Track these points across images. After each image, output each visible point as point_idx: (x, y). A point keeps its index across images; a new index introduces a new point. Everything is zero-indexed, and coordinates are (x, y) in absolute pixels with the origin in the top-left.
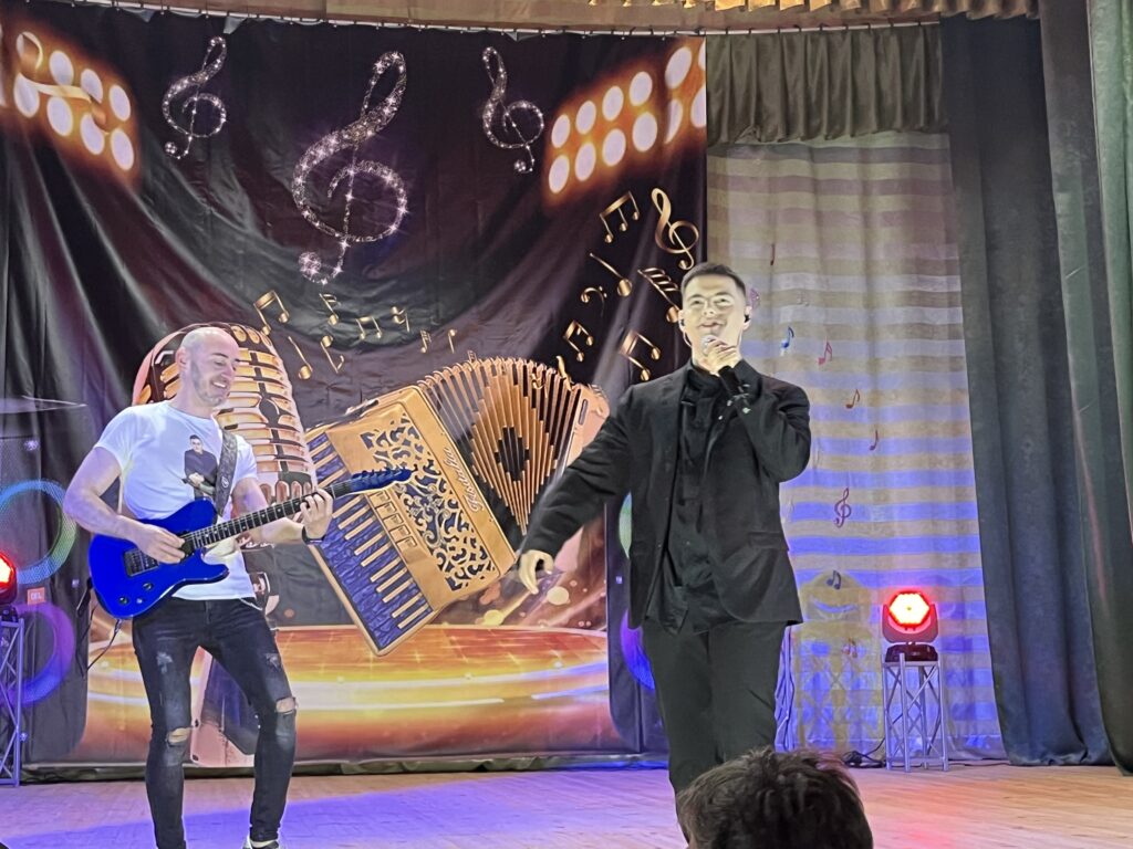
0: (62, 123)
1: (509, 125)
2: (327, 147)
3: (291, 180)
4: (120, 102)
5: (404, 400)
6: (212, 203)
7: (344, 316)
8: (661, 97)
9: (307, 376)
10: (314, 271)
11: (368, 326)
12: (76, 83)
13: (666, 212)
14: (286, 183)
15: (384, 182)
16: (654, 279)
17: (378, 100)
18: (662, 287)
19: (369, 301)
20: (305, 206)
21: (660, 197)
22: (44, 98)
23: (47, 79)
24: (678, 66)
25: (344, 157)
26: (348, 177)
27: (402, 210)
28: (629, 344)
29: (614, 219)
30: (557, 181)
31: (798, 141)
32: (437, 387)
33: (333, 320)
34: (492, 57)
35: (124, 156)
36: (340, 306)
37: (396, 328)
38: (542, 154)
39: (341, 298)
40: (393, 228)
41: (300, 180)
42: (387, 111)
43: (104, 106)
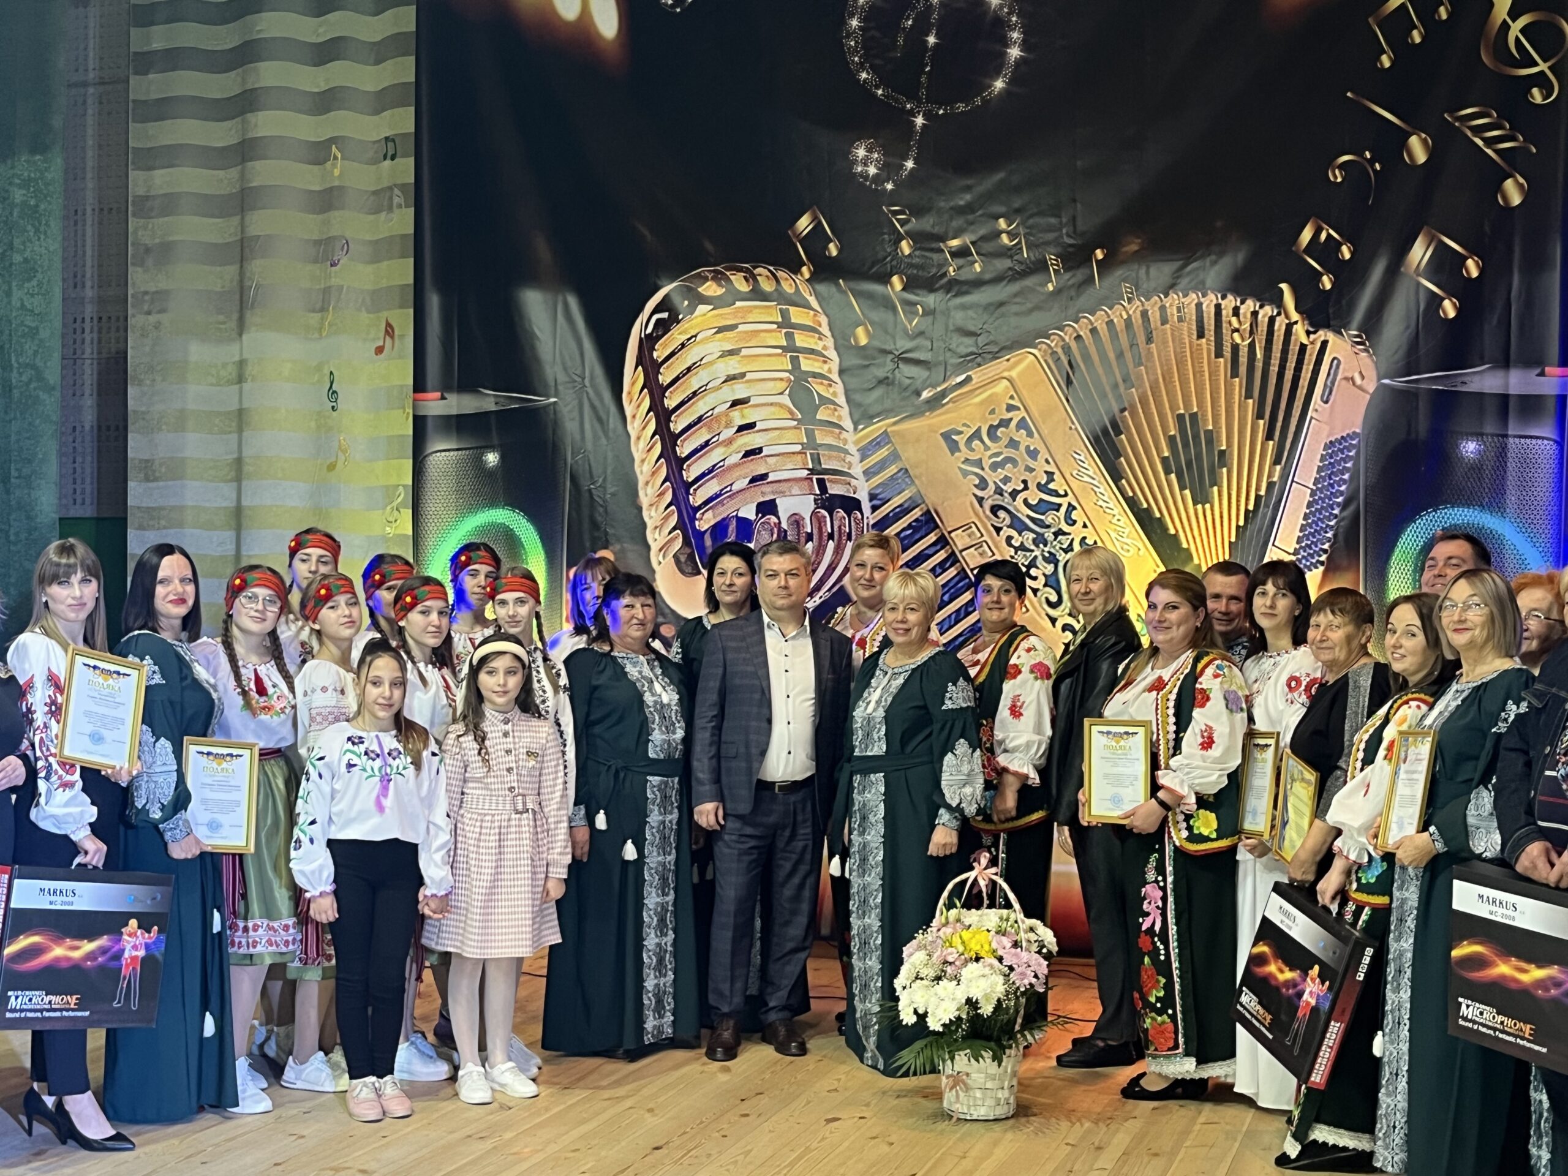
3: (840, 24)
5: (1014, 374)
7: (920, 239)
10: (872, 170)
11: (961, 253)
14: (836, 31)
15: (987, 9)
16: (1472, 128)
18: (1489, 142)
19: (961, 211)
20: (861, 64)
26: (929, 7)
28: (1419, 253)
29: (1397, 23)
32: (1067, 349)
33: (905, 247)
36: (915, 223)
37: (1005, 253)
39: (917, 211)
40: (999, 84)
41: (854, 23)
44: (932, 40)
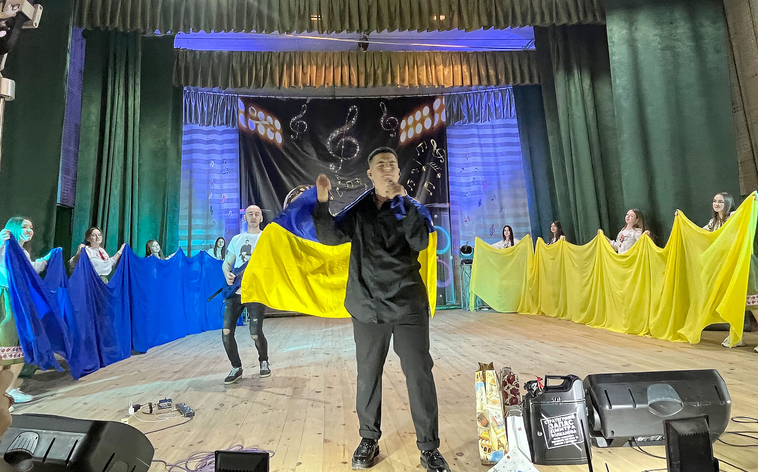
0: (262, 131)
1: (388, 123)
2: (336, 134)
3: (326, 143)
4: (278, 124)
6: (304, 151)
7: (343, 181)
8: (432, 113)
9: (332, 199)
10: (333, 169)
11: (350, 184)
12: (265, 120)
13: (435, 146)
14: (324, 144)
15: (353, 142)
16: (433, 166)
17: (350, 119)
18: (435, 168)
19: (349, 176)
20: (330, 150)
21: (433, 141)
22: (257, 125)
23: (257, 119)
24: (437, 104)
25: (341, 136)
26: (342, 142)
27: (358, 150)
28: (426, 185)
29: (420, 149)
30: (403, 139)
31: (473, 123)
33: (339, 182)
34: (382, 105)
35: (279, 139)
36: (341, 178)
37: (358, 184)
38: (398, 131)
39: (341, 176)
40: (356, 155)
41: (328, 143)
42: (353, 122)
43: (273, 126)
44: (343, 147)
